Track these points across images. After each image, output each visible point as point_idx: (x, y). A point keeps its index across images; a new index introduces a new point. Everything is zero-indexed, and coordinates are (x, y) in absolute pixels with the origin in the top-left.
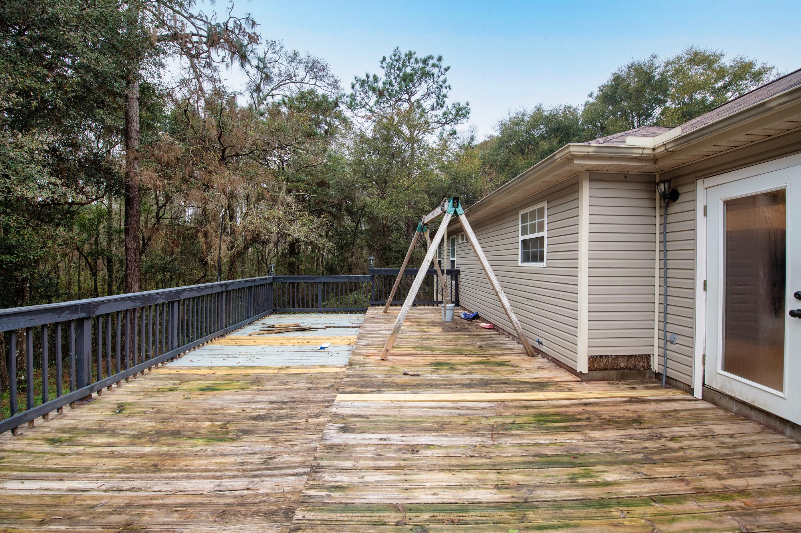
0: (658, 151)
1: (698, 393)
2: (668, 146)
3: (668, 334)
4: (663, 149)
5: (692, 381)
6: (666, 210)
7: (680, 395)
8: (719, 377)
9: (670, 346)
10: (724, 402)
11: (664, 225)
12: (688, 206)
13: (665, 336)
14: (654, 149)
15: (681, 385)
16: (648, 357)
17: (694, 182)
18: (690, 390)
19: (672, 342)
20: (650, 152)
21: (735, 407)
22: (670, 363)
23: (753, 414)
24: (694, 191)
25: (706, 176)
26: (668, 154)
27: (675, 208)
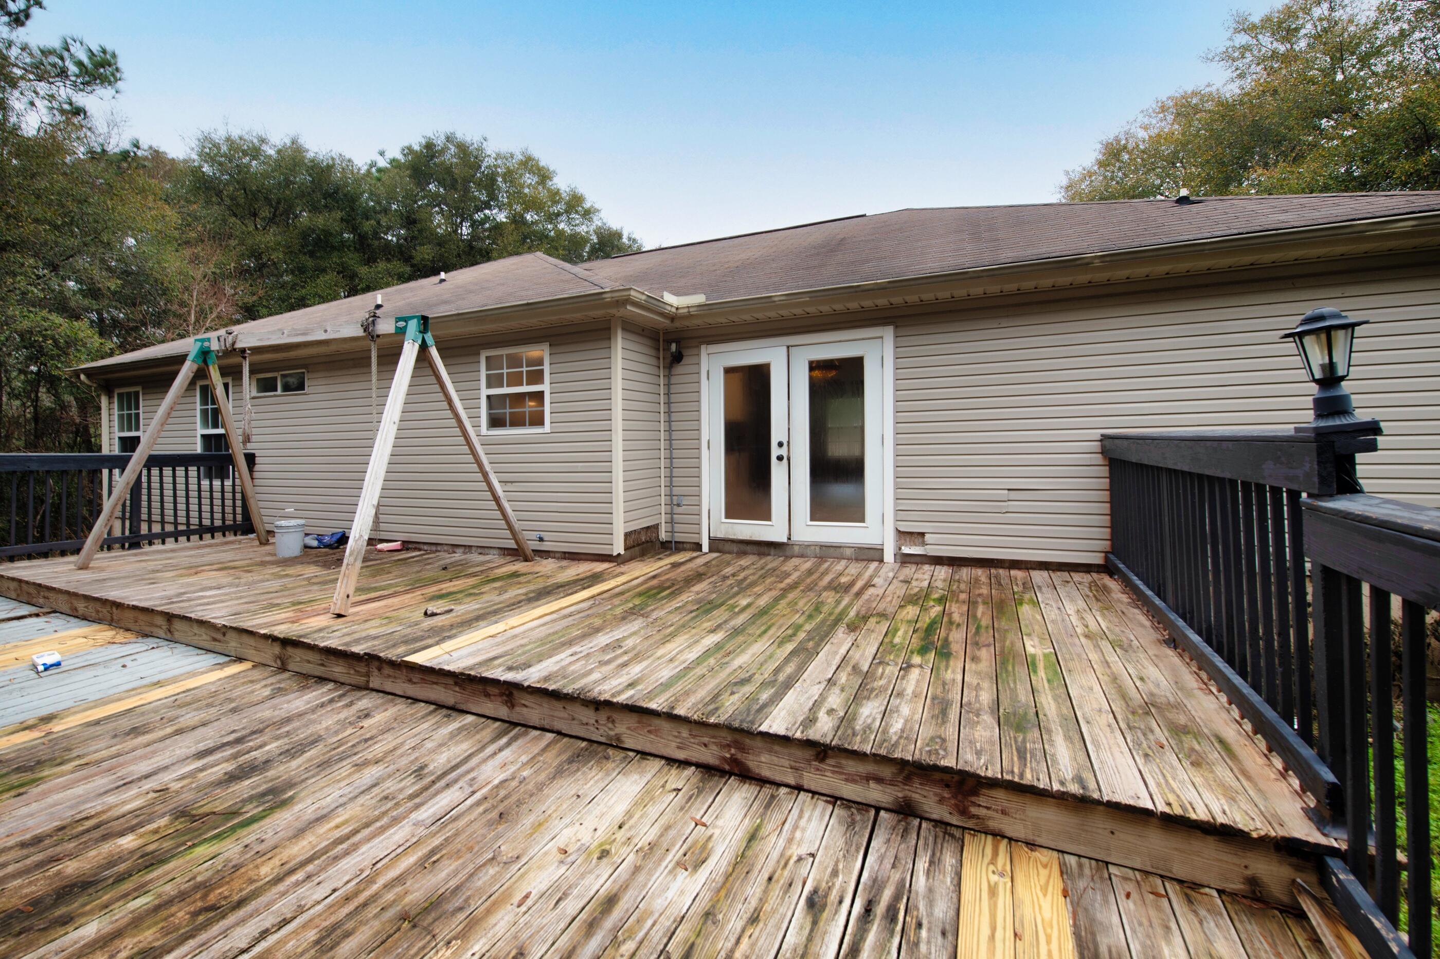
0: (681, 311)
1: (705, 548)
2: (691, 310)
3: (674, 498)
4: (686, 310)
5: (700, 538)
6: (670, 372)
7: (688, 555)
8: (723, 526)
9: (677, 510)
10: (728, 547)
11: (668, 385)
12: (693, 369)
13: (672, 500)
14: (677, 309)
15: (688, 546)
16: (656, 527)
17: (698, 347)
18: (698, 547)
19: (678, 505)
20: (674, 310)
21: (735, 548)
22: (677, 527)
23: (749, 548)
24: (699, 355)
25: (709, 343)
26: (689, 316)
27: (679, 369)
